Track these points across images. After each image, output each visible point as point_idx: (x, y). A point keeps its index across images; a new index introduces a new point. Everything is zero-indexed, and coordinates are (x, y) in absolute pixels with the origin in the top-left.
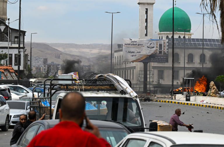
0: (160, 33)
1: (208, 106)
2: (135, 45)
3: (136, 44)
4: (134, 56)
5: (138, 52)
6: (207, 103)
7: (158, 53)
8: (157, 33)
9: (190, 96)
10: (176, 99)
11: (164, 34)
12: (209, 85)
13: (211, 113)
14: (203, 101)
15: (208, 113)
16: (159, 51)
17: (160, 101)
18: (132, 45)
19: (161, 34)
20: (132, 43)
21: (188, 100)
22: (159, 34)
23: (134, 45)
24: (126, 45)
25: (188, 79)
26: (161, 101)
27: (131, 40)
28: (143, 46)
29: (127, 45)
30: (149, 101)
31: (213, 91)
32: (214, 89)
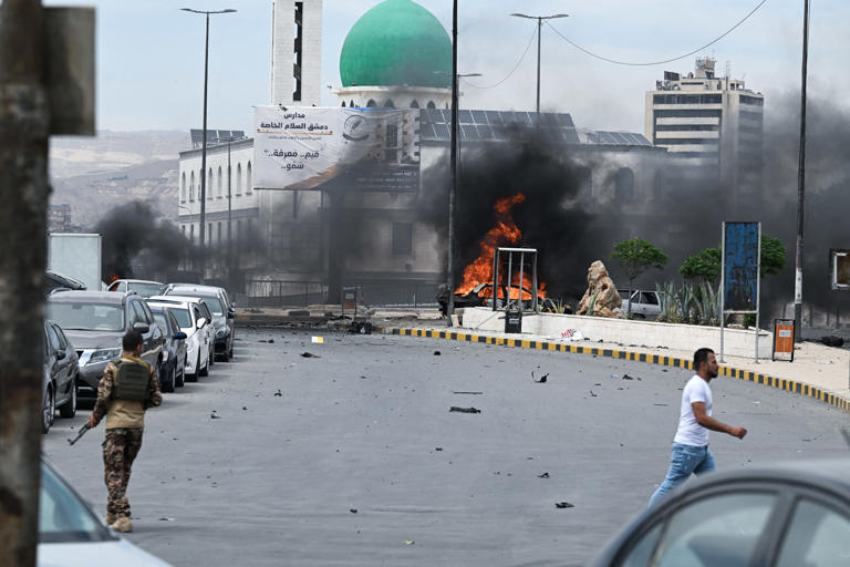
0: (345, 89)
1: (601, 353)
2: (299, 127)
3: (303, 126)
4: (294, 167)
5: (308, 155)
6: (586, 339)
7: (383, 158)
8: (333, 90)
9: (519, 315)
10: (464, 324)
11: (360, 93)
12: (588, 272)
13: (639, 379)
14: (571, 333)
15: (626, 377)
16: (386, 151)
17: (408, 332)
18: (287, 127)
19: (348, 93)
20: (289, 121)
21: (513, 328)
22: (339, 94)
23: (293, 127)
24: (265, 129)
25: (513, 252)
26: (414, 333)
27: (285, 109)
28: (328, 131)
29: (270, 129)
30: (368, 333)
31: (602, 295)
32: (605, 287)
